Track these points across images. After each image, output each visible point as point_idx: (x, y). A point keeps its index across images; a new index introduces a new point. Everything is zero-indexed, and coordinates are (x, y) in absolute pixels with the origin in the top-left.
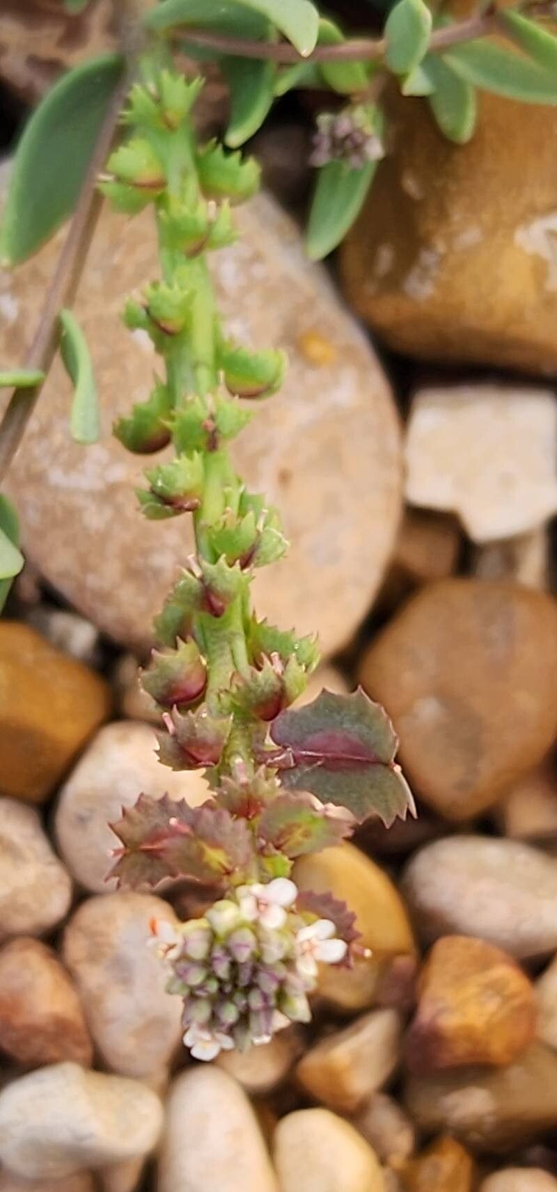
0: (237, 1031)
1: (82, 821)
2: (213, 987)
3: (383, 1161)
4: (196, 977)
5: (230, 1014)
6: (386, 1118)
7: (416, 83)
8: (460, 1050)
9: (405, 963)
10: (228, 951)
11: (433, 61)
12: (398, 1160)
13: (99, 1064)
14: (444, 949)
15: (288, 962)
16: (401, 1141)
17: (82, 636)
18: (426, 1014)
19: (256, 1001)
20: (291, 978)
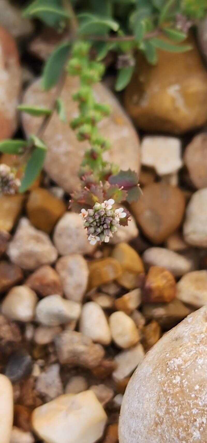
0: (101, 235)
1: (60, 235)
2: (95, 223)
3: (137, 327)
4: (91, 220)
5: (99, 230)
6: (138, 315)
7: (142, 46)
8: (156, 294)
9: (142, 274)
10: (99, 214)
11: (147, 41)
12: (141, 326)
13: (65, 297)
14: (152, 271)
15: (113, 217)
16: (142, 321)
17: (60, 193)
18: (148, 284)
19: (105, 226)
20: (114, 220)
